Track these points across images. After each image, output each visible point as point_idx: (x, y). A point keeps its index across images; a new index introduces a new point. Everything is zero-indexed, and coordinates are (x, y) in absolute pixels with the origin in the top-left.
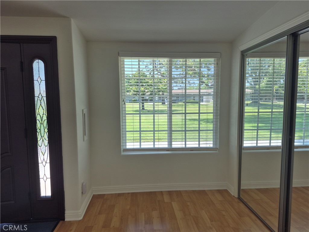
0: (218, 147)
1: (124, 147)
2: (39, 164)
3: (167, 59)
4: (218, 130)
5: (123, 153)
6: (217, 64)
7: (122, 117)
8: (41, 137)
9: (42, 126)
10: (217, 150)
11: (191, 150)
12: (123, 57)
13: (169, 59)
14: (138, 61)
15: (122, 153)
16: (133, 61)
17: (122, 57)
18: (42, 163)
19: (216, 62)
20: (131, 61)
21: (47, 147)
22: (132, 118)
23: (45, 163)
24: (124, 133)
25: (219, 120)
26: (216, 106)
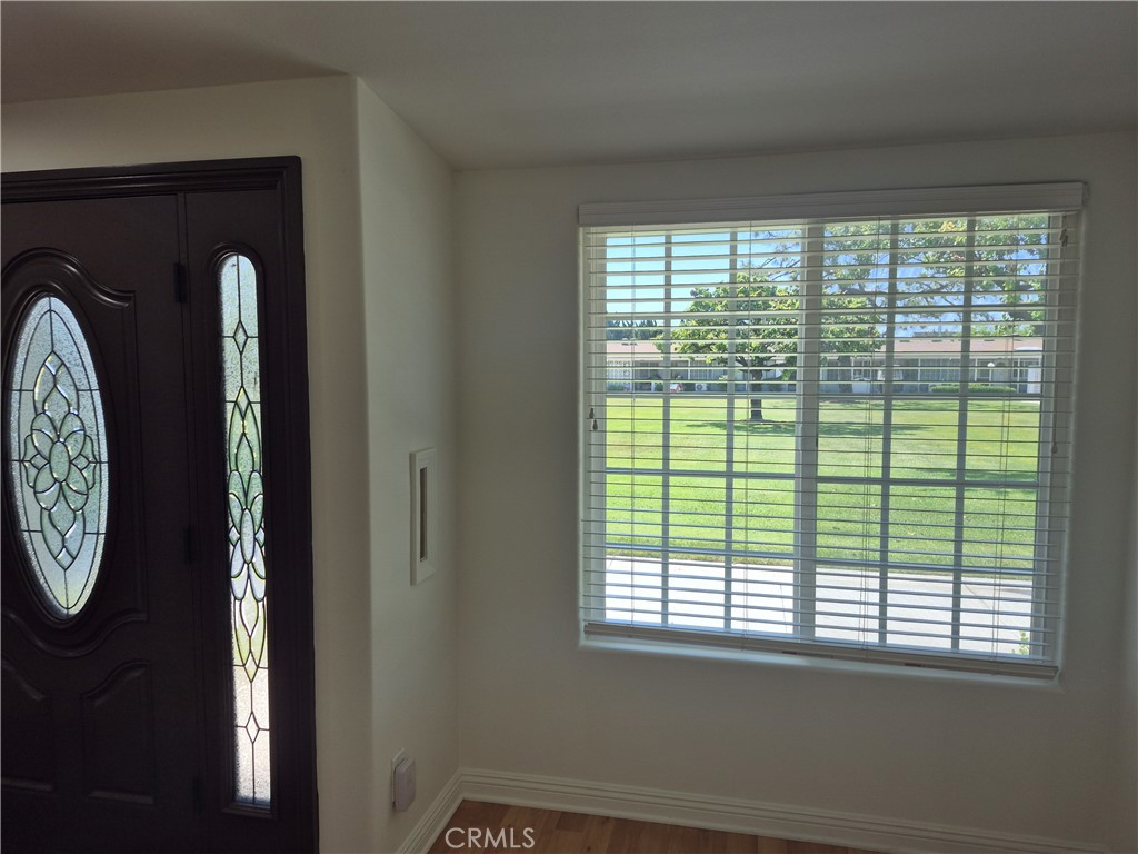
0: (1059, 662)
1: (594, 617)
2: (235, 668)
3: (800, 226)
4: (1064, 575)
5: (587, 638)
6: (1065, 239)
7: (588, 483)
8: (242, 561)
9: (248, 517)
10: (1051, 678)
11: (907, 664)
12: (599, 229)
13: (807, 227)
14: (662, 240)
15: (585, 641)
16: (639, 240)
17: (593, 229)
18: (244, 665)
19: (1060, 231)
20: (628, 241)
21: (261, 604)
22: (627, 490)
23: (255, 668)
24: (594, 552)
25: (1067, 523)
26: (1054, 451)
